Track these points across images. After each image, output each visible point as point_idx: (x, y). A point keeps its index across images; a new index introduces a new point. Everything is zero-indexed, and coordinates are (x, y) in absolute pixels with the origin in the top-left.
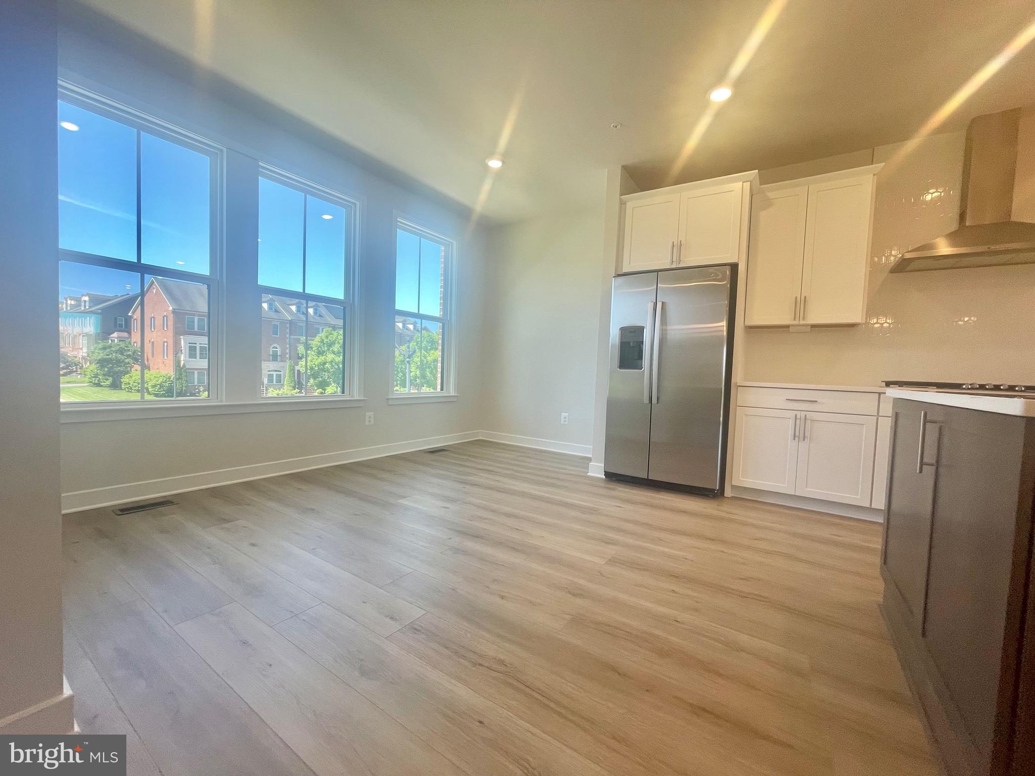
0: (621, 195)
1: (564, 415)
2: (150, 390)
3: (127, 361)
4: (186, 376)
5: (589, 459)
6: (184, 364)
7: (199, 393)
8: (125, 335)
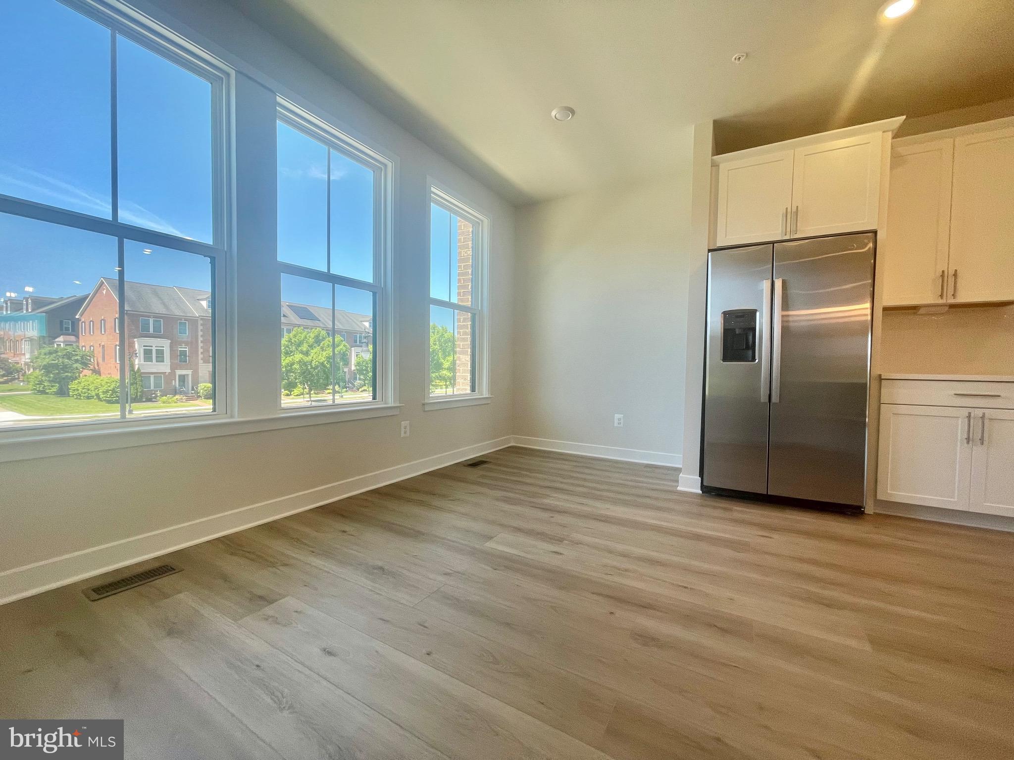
0: (713, 155)
1: (617, 416)
2: (101, 396)
3: (75, 366)
4: (142, 381)
5: (678, 470)
6: (139, 368)
7: (155, 397)
8: (73, 338)
